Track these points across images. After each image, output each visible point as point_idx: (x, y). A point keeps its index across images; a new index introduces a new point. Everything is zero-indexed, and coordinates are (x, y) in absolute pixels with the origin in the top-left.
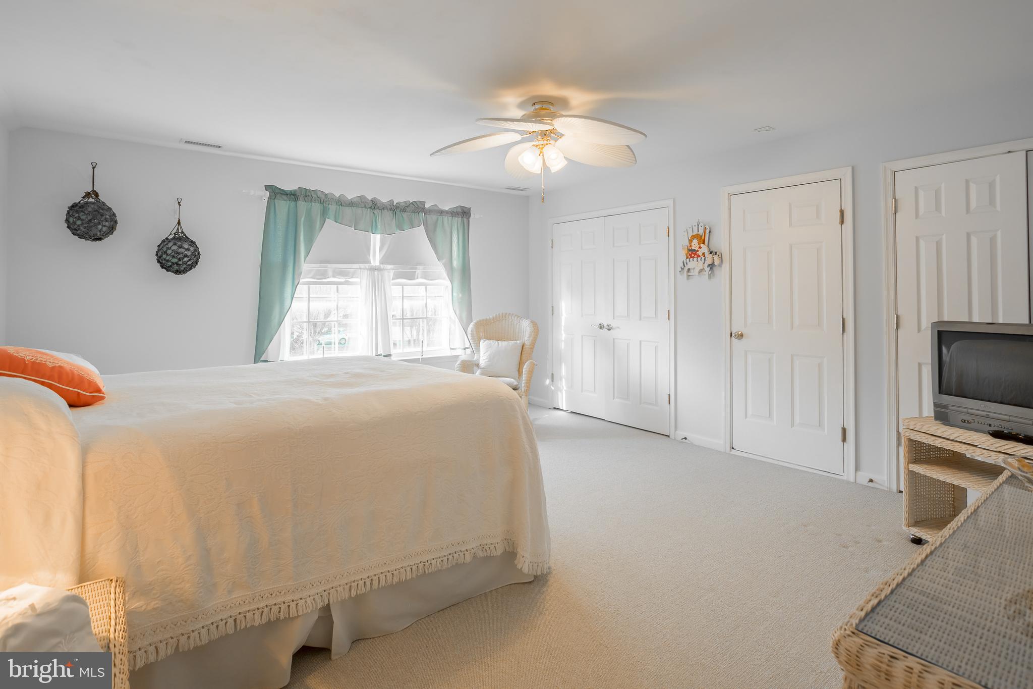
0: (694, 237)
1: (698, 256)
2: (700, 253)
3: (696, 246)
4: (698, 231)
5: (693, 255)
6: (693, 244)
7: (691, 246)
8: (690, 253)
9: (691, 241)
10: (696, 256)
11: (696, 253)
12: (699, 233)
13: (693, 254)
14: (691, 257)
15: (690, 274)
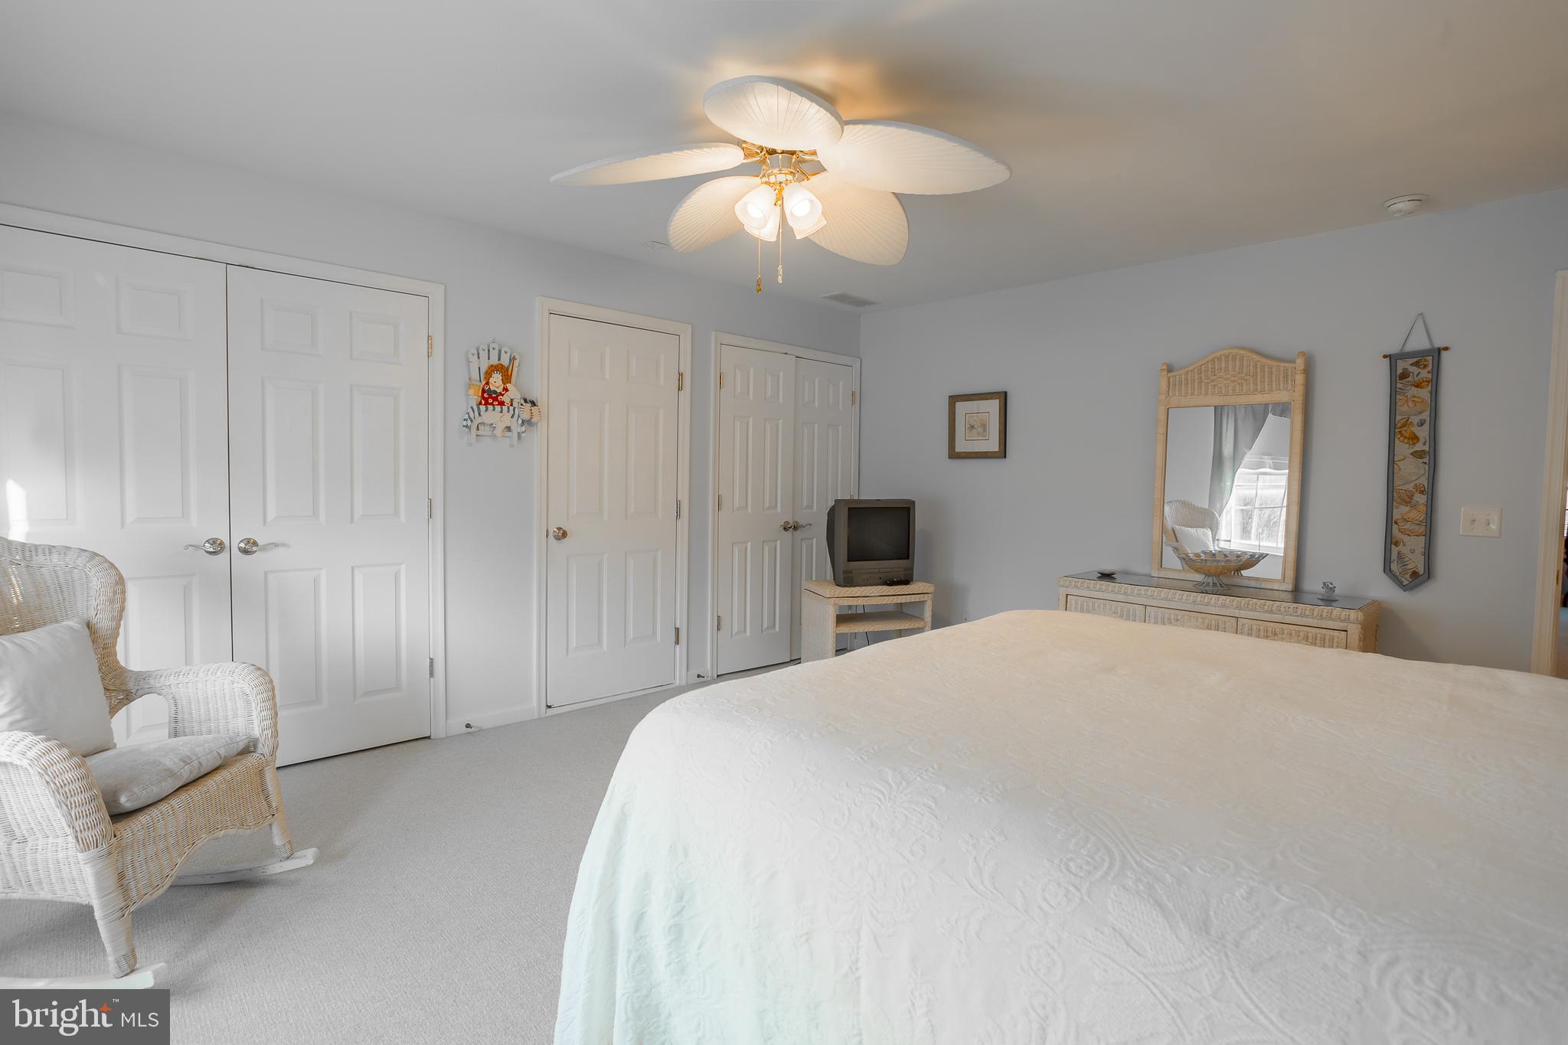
0: (493, 369)
1: (502, 403)
2: (506, 398)
3: (497, 385)
4: (499, 360)
5: (490, 401)
6: (491, 380)
7: (487, 383)
8: (486, 395)
9: (488, 374)
10: (496, 403)
11: (497, 397)
12: (502, 362)
13: (492, 398)
14: (487, 403)
15: (479, 433)
